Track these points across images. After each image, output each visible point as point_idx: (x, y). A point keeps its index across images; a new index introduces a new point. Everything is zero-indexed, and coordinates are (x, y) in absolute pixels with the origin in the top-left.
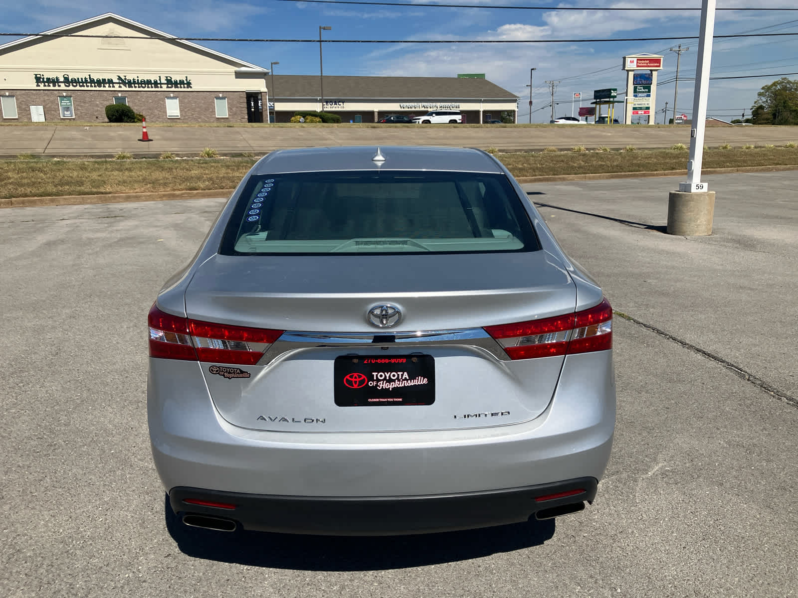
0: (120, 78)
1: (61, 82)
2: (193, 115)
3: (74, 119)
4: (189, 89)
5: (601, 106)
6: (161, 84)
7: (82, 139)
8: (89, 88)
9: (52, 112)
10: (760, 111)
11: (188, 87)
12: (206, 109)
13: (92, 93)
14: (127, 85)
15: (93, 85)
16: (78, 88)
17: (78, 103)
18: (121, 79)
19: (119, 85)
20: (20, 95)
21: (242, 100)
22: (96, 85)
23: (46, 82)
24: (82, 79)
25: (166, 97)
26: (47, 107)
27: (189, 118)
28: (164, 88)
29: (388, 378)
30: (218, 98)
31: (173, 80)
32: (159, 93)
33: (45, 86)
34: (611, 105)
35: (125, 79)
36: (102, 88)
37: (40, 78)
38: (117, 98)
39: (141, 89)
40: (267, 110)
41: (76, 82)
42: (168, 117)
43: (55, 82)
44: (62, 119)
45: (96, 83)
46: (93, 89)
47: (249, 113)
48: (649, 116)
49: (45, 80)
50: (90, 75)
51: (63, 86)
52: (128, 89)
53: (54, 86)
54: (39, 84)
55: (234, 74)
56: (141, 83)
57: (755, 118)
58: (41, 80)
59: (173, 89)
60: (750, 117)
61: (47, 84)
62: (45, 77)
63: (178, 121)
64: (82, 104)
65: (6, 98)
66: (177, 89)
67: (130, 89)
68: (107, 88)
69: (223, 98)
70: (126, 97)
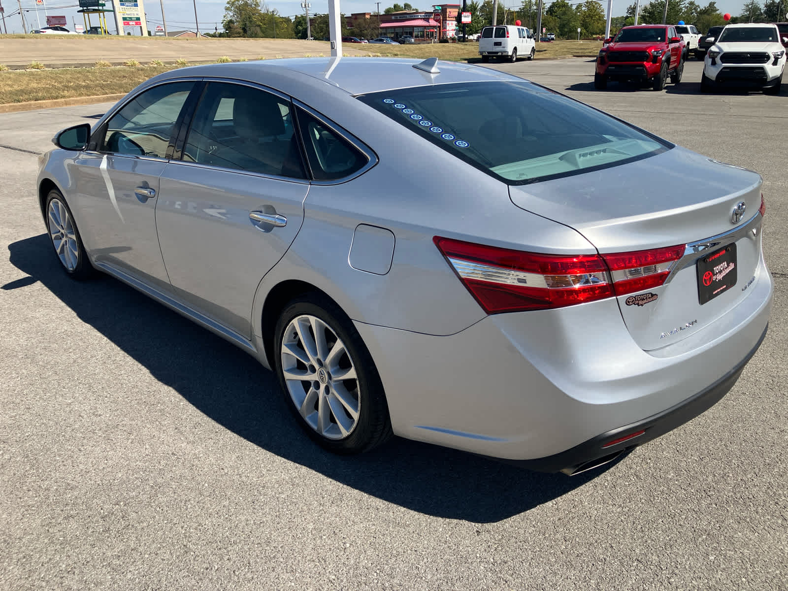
5: (89, 14)
10: (231, 25)
29: (720, 270)
34: (101, 14)
48: (141, 27)
57: (227, 31)
60: (222, 31)
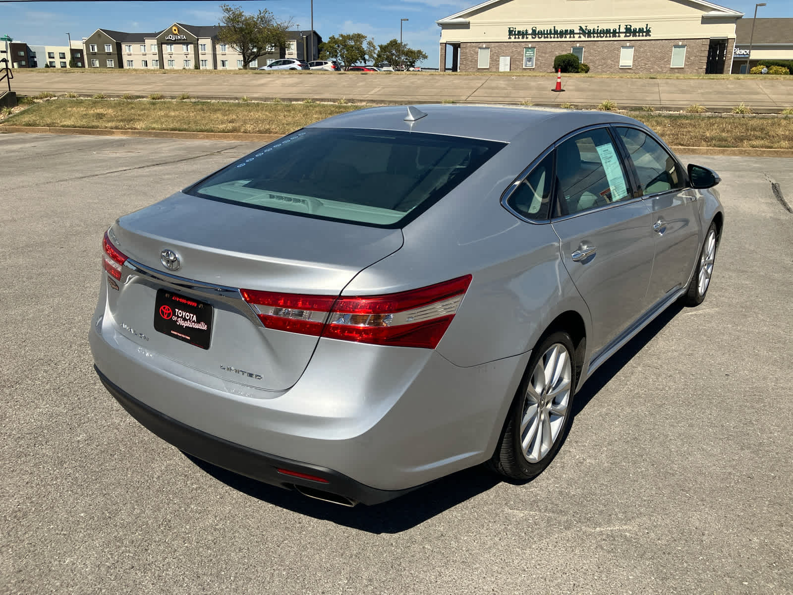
0: (581, 28)
1: (529, 34)
2: (646, 64)
3: (533, 69)
4: (648, 38)
6: (619, 33)
7: (504, 89)
8: (553, 40)
9: (517, 63)
11: (646, 36)
12: (662, 58)
13: (553, 44)
14: (587, 35)
15: (556, 36)
16: (543, 39)
17: (539, 54)
18: (583, 29)
19: (579, 35)
20: (494, 47)
21: (703, 49)
22: (559, 36)
23: (517, 35)
24: (547, 30)
25: (622, 46)
26: (514, 57)
27: (641, 68)
28: (622, 37)
29: (184, 317)
30: (677, 46)
31: (632, 29)
32: (615, 43)
33: (515, 38)
35: (586, 29)
36: (563, 39)
37: (513, 31)
38: (575, 49)
39: (600, 39)
40: (731, 59)
41: (542, 34)
42: (620, 67)
43: (523, 34)
44: (524, 69)
45: (559, 34)
46: (556, 40)
47: (709, 63)
49: (516, 33)
50: (555, 27)
51: (530, 38)
52: (587, 39)
53: (523, 38)
54: (511, 36)
55: (701, 19)
56: (600, 33)
58: (513, 33)
59: (631, 38)
61: (517, 36)
62: (517, 30)
63: (629, 71)
64: (543, 55)
65: (482, 50)
66: (635, 38)
67: (589, 39)
68: (568, 39)
69: (683, 46)
70: (583, 47)
